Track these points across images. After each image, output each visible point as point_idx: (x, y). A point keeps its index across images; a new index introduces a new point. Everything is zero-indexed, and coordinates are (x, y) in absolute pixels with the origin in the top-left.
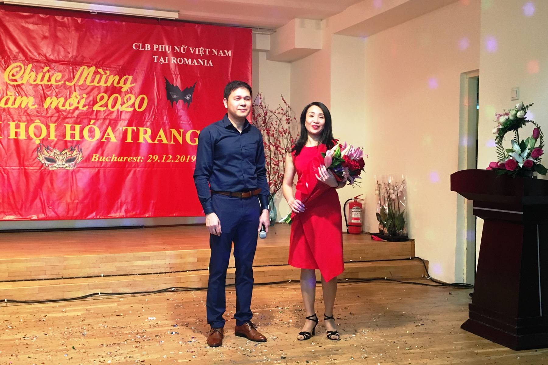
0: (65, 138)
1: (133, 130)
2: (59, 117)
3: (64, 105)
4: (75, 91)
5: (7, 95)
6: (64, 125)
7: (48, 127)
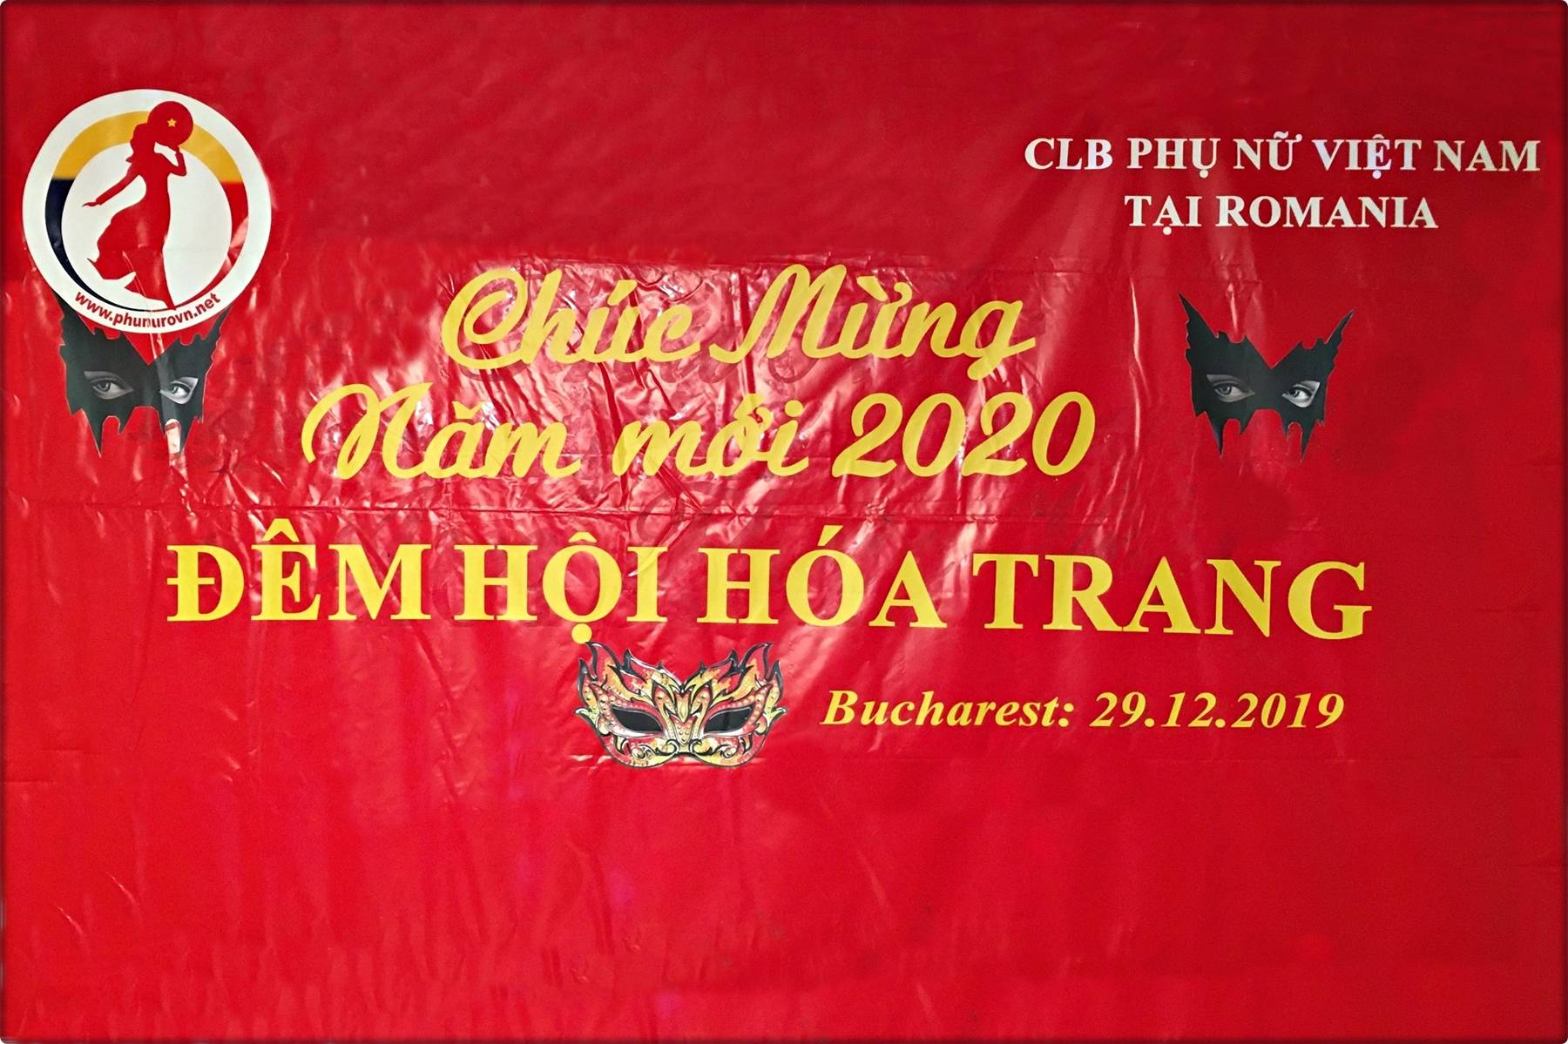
0: (704, 614)
1: (1022, 569)
2: (676, 515)
3: (699, 459)
4: (752, 389)
5: (452, 418)
6: (702, 550)
7: (627, 565)
